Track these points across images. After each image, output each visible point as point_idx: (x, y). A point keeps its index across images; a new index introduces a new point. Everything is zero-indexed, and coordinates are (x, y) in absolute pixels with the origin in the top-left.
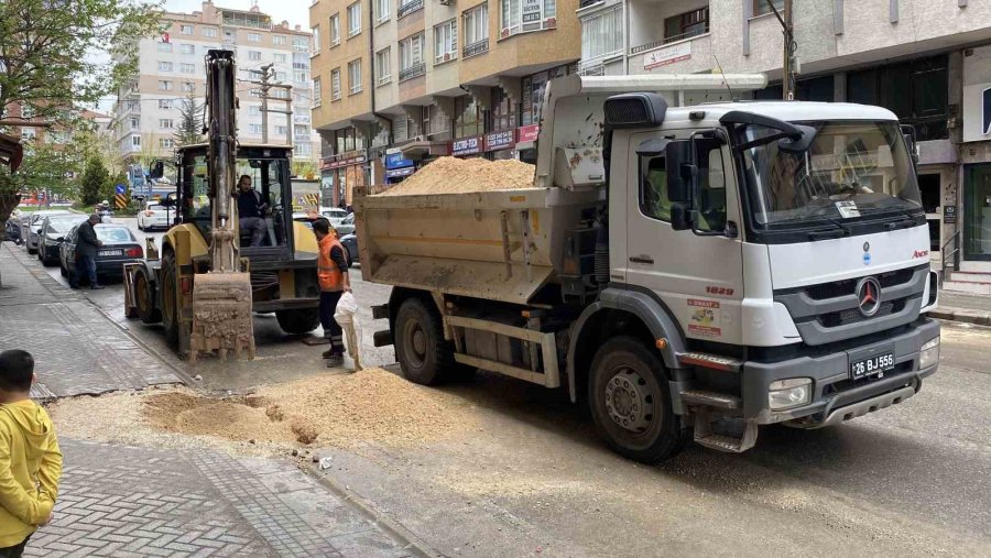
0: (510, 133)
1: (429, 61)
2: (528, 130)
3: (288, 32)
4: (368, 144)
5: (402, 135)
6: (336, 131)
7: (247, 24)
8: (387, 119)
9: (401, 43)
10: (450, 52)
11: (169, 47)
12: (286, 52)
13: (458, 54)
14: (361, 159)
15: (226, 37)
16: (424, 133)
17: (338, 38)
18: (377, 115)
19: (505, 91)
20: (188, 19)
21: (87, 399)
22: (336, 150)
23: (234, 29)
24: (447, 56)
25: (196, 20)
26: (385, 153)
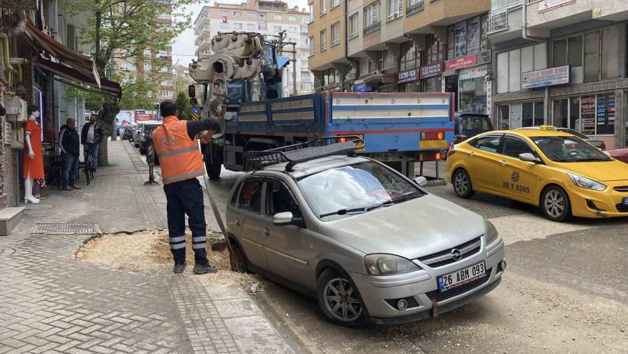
0: (439, 66)
1: (383, 20)
2: (451, 63)
3: (299, 13)
4: (343, 78)
5: (365, 71)
6: (323, 71)
7: (273, 9)
8: (356, 61)
9: (365, 10)
10: (398, 12)
11: (227, 25)
12: (296, 26)
13: (403, 13)
14: (338, 88)
15: (260, 18)
16: (379, 69)
17: (325, 10)
18: (349, 58)
19: (436, 36)
20: (239, 8)
21: (123, 236)
22: (323, 83)
23: (266, 13)
24: (396, 15)
25: (243, 8)
26: (353, 83)
